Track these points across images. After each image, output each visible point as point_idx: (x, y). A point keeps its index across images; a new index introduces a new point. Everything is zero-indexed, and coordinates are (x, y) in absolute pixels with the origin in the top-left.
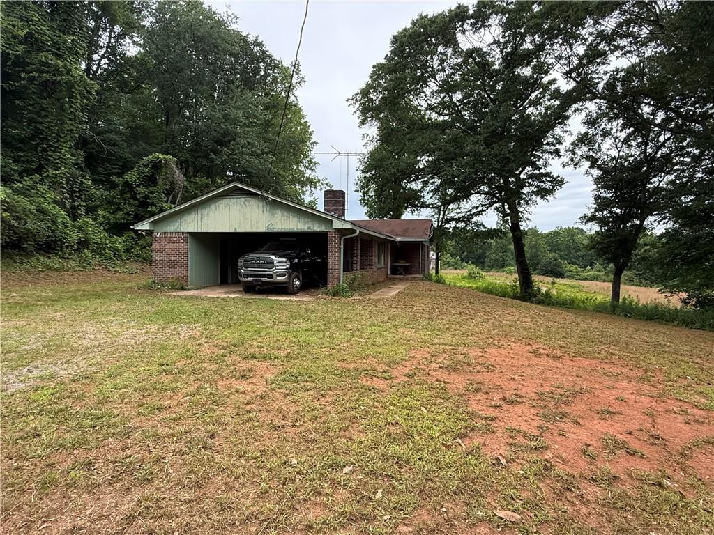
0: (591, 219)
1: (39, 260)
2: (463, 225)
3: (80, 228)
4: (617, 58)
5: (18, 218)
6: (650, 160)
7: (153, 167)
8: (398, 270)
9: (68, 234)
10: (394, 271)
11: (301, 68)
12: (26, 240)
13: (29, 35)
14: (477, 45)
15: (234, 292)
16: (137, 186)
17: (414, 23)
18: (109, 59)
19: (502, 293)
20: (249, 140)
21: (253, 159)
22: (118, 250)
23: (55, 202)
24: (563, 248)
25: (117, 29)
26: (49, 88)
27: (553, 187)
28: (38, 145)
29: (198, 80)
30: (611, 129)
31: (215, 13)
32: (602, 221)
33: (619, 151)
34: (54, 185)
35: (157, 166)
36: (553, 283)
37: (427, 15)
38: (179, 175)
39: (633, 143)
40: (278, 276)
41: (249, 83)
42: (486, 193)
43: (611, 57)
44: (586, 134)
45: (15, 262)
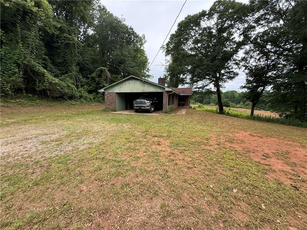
0: (245, 87)
1: (69, 102)
2: (201, 89)
3: (80, 92)
4: (259, 28)
5: (62, 89)
6: (268, 66)
7: (101, 72)
8: (181, 105)
9: (76, 94)
10: (179, 105)
11: (145, 37)
12: (64, 95)
13: (61, 27)
14: (209, 25)
15: (132, 112)
16: (96, 78)
17: (186, 18)
18: (84, 36)
19: (212, 112)
20: (129, 62)
21: (131, 68)
22: (91, 98)
23: (72, 83)
24: (230, 97)
25: (86, 25)
26: (67, 45)
27: (235, 76)
28: (65, 65)
29: (112, 42)
30: (254, 55)
31: (118, 18)
32: (248, 88)
33: (256, 63)
34: (71, 78)
35: (102, 71)
36: (229, 109)
37: (191, 15)
38: (108, 74)
39: (262, 60)
40: (147, 107)
41: (129, 42)
42: (208, 79)
43: (257, 28)
44: (245, 57)
45: (62, 102)
